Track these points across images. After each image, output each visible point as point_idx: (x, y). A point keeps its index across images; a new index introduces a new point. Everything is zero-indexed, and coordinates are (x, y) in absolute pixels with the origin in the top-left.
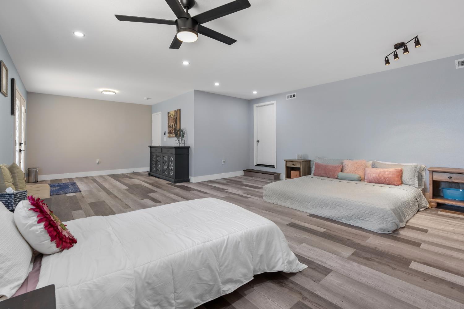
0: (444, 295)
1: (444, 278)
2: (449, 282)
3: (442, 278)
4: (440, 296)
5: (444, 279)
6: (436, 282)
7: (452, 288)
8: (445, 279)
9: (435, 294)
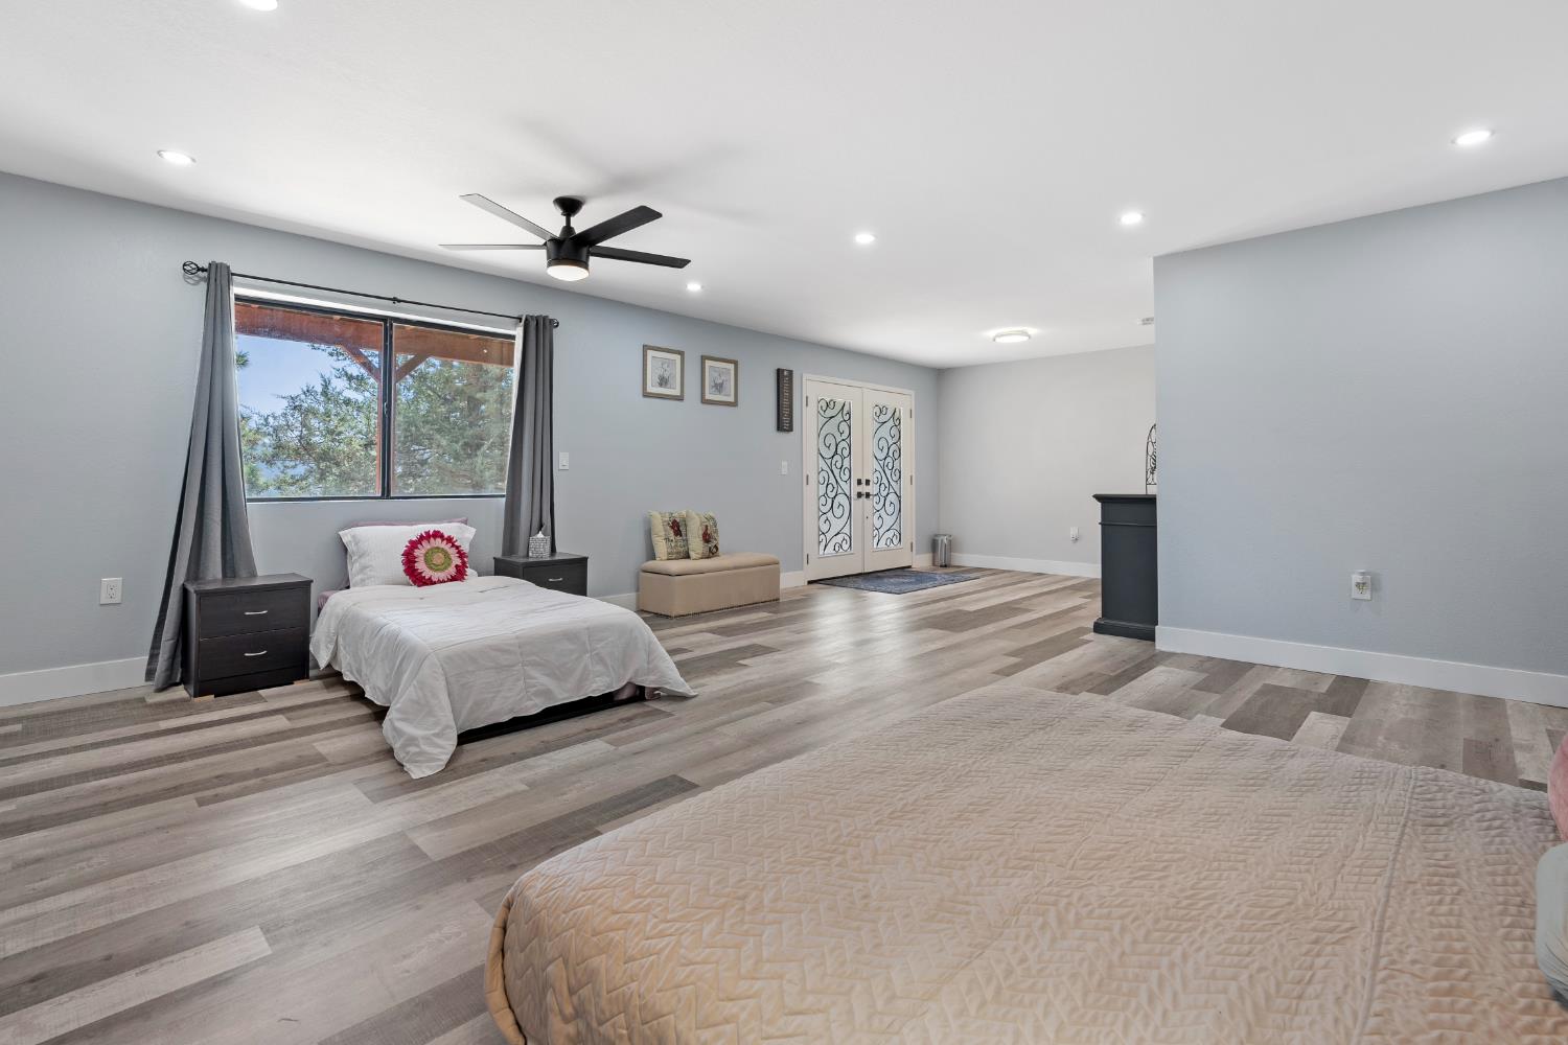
0: (122, 923)
1: (142, 972)
2: (122, 972)
3: (148, 966)
4: (129, 915)
5: (142, 968)
6: (156, 940)
7: (109, 958)
8: (137, 970)
9: (144, 909)
